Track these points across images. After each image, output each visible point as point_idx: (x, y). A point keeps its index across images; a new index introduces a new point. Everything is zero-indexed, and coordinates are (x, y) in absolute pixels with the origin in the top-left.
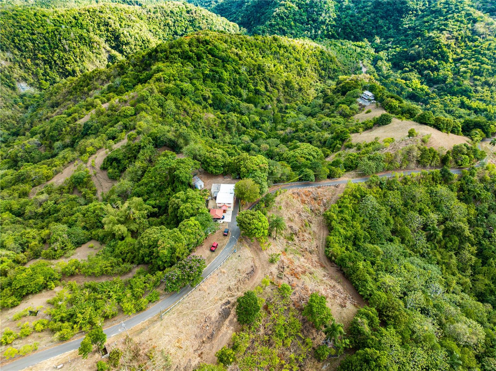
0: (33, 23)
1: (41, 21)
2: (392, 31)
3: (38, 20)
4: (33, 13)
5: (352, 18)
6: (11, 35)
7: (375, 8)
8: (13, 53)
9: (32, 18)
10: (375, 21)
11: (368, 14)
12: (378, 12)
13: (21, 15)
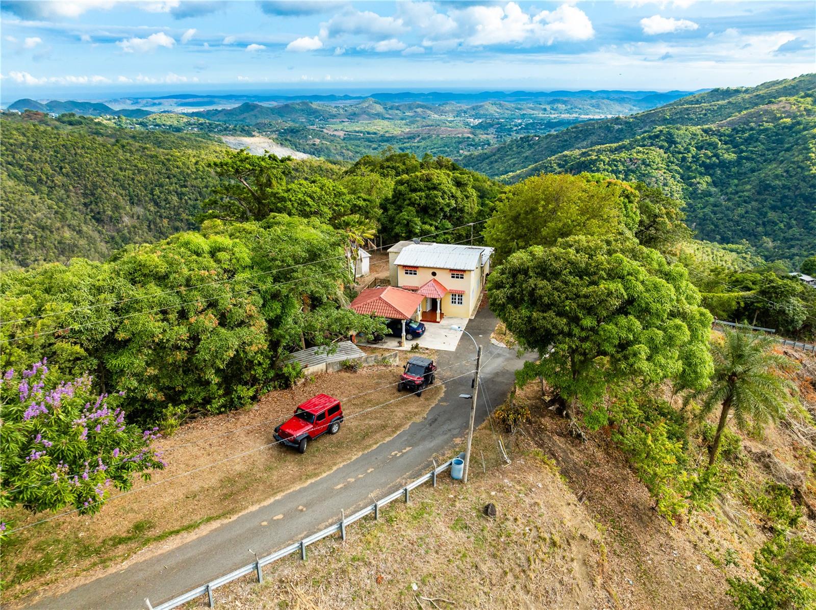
0: (189, 172)
1: (203, 172)
2: (796, 231)
3: (198, 170)
4: (194, 161)
5: (715, 208)
6: (152, 184)
7: (759, 193)
8: (145, 209)
9: (190, 167)
10: (761, 214)
11: (745, 202)
12: (765, 200)
13: (175, 160)
